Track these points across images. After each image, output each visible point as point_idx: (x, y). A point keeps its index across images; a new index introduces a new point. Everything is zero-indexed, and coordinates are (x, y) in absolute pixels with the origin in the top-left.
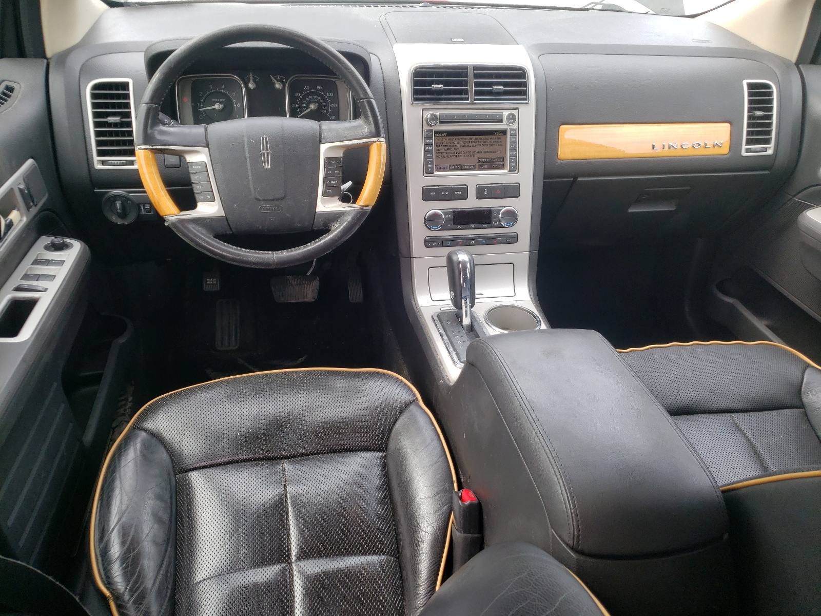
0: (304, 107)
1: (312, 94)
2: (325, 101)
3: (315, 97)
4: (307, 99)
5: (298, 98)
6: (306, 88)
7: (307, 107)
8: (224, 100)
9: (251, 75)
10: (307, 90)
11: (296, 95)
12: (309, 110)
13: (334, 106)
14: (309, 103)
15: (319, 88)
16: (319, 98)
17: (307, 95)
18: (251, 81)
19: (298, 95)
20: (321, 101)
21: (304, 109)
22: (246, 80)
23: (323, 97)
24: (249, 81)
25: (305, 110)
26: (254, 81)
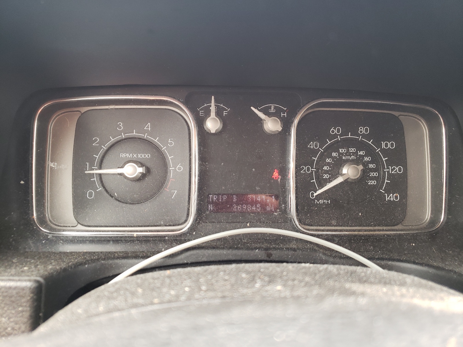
0: (326, 172)
1: (347, 143)
2: (376, 159)
3: (352, 150)
4: (334, 154)
5: (314, 152)
6: (334, 131)
7: (335, 173)
8: (147, 156)
9: (213, 103)
10: (335, 136)
11: (312, 145)
12: (340, 180)
13: (397, 170)
14: (339, 164)
15: (362, 130)
16: (361, 153)
17: (334, 147)
18: (213, 114)
19: (316, 146)
20: (366, 159)
21: (326, 176)
22: (201, 113)
23: (370, 152)
24: (208, 113)
25: (330, 181)
26: (219, 114)
